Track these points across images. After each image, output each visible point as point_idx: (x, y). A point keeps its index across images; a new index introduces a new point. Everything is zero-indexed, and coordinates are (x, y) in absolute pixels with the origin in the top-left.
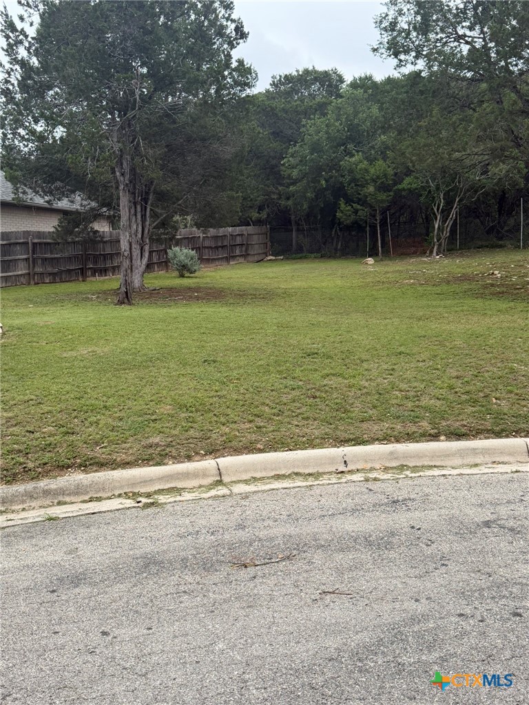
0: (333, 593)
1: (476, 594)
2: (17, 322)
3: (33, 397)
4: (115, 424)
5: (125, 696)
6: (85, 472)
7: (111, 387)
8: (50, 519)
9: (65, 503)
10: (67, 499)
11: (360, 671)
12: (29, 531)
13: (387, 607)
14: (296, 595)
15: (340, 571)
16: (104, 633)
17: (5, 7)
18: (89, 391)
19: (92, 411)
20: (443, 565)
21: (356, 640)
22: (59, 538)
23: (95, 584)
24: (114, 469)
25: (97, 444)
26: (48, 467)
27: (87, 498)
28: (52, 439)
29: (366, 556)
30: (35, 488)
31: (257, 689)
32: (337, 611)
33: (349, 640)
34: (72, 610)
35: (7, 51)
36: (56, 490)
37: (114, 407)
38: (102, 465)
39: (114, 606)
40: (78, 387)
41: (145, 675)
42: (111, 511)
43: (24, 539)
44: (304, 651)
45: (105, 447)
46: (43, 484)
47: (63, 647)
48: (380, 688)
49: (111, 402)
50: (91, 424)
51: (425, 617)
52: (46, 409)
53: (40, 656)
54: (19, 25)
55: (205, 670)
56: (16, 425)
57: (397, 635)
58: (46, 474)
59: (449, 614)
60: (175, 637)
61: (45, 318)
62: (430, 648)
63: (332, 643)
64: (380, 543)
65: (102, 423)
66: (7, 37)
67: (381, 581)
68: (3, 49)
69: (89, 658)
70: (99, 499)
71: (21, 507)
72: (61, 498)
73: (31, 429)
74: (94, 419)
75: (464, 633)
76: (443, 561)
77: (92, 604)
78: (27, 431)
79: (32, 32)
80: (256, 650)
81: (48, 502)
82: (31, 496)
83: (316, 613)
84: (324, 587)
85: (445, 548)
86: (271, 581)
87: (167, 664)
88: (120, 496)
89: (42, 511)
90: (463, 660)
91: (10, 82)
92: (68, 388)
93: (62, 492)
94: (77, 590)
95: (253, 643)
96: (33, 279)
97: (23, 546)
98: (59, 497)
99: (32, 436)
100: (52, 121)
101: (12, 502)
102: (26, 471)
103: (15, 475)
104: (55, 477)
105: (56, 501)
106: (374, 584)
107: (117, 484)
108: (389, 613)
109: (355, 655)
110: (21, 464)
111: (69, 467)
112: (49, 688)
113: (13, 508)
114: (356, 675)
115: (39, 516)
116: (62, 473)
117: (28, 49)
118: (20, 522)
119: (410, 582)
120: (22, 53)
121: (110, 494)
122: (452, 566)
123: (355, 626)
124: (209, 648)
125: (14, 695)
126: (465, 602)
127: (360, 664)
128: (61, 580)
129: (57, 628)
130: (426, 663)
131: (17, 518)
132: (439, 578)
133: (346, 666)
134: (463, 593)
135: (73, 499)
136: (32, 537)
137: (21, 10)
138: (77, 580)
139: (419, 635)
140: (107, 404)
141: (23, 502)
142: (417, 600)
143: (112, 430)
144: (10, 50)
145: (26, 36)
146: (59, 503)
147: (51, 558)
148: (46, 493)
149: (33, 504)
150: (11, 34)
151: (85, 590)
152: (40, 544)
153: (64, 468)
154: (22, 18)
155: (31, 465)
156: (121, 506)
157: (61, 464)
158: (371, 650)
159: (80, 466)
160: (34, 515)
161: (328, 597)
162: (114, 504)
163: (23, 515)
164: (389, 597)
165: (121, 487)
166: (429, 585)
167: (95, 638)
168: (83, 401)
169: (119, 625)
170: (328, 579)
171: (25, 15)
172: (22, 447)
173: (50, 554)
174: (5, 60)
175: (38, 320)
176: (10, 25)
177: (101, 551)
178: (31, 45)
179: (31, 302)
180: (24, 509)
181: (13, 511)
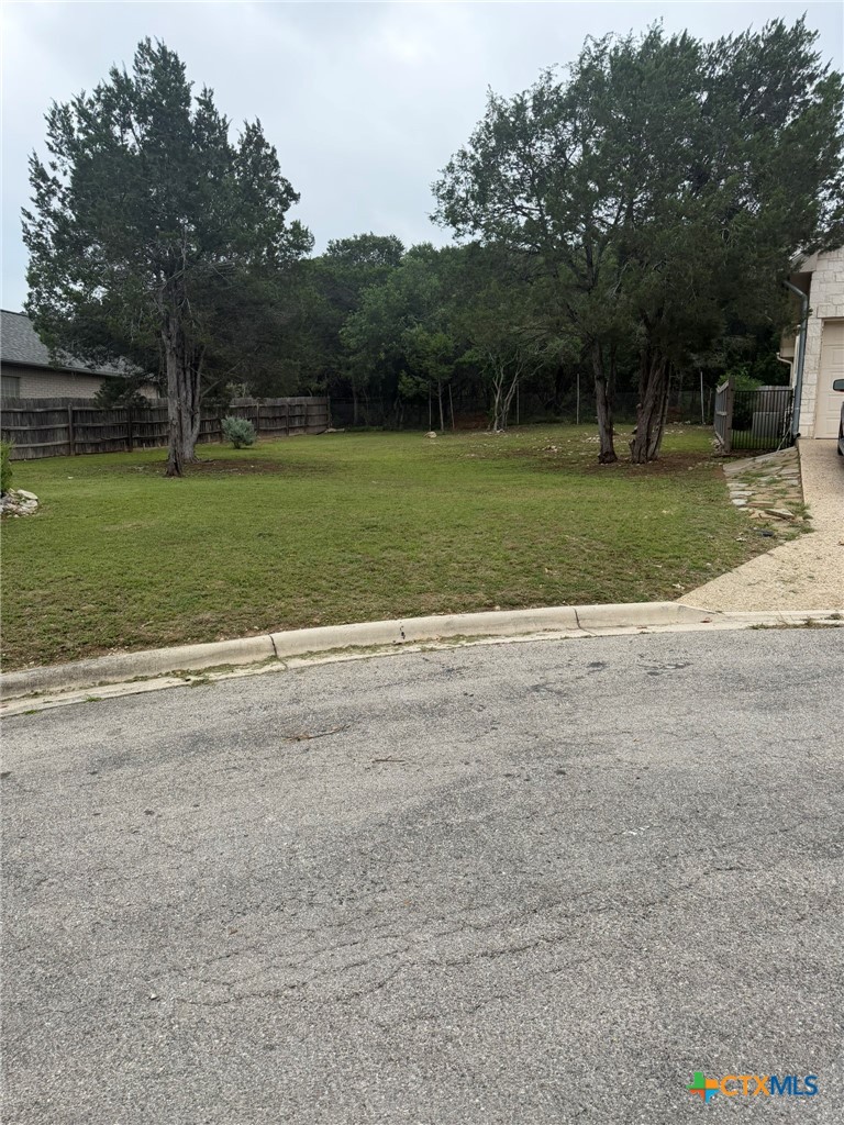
0: (386, 760)
1: (523, 755)
2: (54, 495)
3: (71, 573)
4: (161, 600)
5: (169, 873)
6: (129, 650)
7: (157, 562)
8: (91, 700)
9: (108, 684)
10: (110, 679)
11: (409, 835)
12: (69, 713)
13: (437, 771)
14: (349, 764)
15: (393, 740)
16: (148, 813)
17: (35, 154)
18: (133, 566)
19: (136, 587)
20: (493, 728)
21: (406, 804)
22: (100, 719)
23: (140, 764)
24: (160, 647)
25: (142, 621)
26: (88, 647)
27: (131, 677)
28: (92, 617)
29: (419, 723)
30: (74, 668)
31: (306, 858)
32: (390, 778)
33: (400, 805)
34: (114, 791)
35: (37, 201)
36: (97, 670)
37: (160, 582)
38: (147, 643)
39: (159, 785)
40: (121, 562)
41: (191, 851)
42: (157, 690)
43: (62, 721)
44: (354, 819)
45: (151, 625)
46: (83, 664)
47: (104, 827)
48: (429, 849)
49: (158, 577)
50: (135, 601)
51: (474, 779)
52: (85, 585)
53: (79, 838)
54: (51, 174)
55: (253, 843)
56: (52, 603)
57: (446, 797)
58: (86, 654)
59: (496, 775)
60: (224, 812)
61: (86, 491)
62: (478, 808)
63: (383, 809)
64: (432, 712)
65: (147, 599)
66: (38, 187)
67: (433, 747)
68: (32, 200)
69: (132, 838)
70: (145, 679)
71: (60, 688)
72: (103, 679)
73: (70, 607)
74: (140, 596)
75: (511, 792)
76: (494, 724)
77: (135, 784)
78: (65, 609)
79: (66, 182)
80: (307, 820)
81: (89, 683)
82: (70, 677)
83: (369, 781)
84: (377, 756)
85: (496, 712)
86: (324, 754)
87: (214, 840)
88: (167, 674)
89: (83, 692)
90: (508, 818)
91: (42, 235)
92: (110, 563)
93: (104, 672)
94: (120, 771)
95: (304, 814)
96: (72, 449)
97: (61, 728)
98: (101, 677)
99: (70, 614)
100: (91, 281)
101: (49, 683)
102: (64, 650)
103: (52, 655)
104: (97, 657)
105: (98, 682)
106: (426, 750)
107: (165, 663)
108: (439, 777)
109: (405, 819)
110: (58, 644)
111: (111, 646)
112: (88, 870)
113: (51, 690)
114: (406, 838)
115: (80, 697)
116: (104, 652)
117: (62, 201)
118: (58, 704)
119: (461, 746)
120: (55, 204)
121: (156, 673)
122: (502, 730)
123: (405, 792)
124: (258, 822)
125: (50, 880)
126: (513, 763)
127: (410, 828)
128: (102, 761)
129: (98, 810)
130: (474, 823)
131: (55, 700)
132: (489, 741)
133: (396, 830)
134: (511, 754)
135: (116, 679)
136: (72, 719)
137: (53, 158)
138: (119, 761)
139: (467, 796)
140: (153, 580)
141: (62, 683)
142: (467, 763)
143: (158, 607)
144: (41, 201)
145: (60, 186)
146: (101, 684)
147: (92, 740)
148: (87, 673)
149: (73, 686)
150: (42, 184)
151: (128, 771)
152: (81, 725)
153: (105, 647)
154: (54, 166)
155: (69, 644)
156: (169, 685)
157: (102, 643)
158: (420, 813)
159: (123, 644)
160: (72, 697)
161: (381, 765)
162: (162, 683)
163: (62, 696)
164: (441, 762)
165: (169, 666)
166: (479, 748)
167: (139, 819)
168: (126, 577)
169: (163, 805)
170: (380, 747)
171: (58, 163)
172: (59, 626)
173: (91, 735)
174: (35, 212)
175: (78, 493)
176: (40, 174)
177: (146, 730)
178: (65, 196)
179: (71, 473)
180: (63, 691)
181: (51, 694)
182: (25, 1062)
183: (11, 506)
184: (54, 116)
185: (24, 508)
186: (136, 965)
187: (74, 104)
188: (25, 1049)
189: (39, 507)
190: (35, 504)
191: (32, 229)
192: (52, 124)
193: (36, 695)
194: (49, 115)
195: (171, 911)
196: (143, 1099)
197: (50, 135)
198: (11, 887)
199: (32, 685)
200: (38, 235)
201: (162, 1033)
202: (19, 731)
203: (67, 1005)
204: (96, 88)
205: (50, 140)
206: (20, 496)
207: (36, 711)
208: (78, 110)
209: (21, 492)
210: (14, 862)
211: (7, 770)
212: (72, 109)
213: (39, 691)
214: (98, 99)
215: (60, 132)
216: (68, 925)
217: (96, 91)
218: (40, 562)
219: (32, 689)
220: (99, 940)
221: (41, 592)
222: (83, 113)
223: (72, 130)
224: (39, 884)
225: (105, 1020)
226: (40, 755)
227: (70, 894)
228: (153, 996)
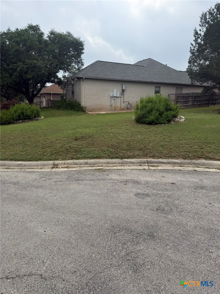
2: (188, 117)
3: (192, 138)
4: (216, 148)
5: (215, 221)
6: (206, 160)
7: (215, 137)
8: (195, 171)
9: (199, 167)
10: (200, 166)
12: (189, 172)
16: (210, 203)
17: (196, 28)
18: (208, 138)
19: (209, 143)
22: (197, 176)
23: (207, 190)
24: (214, 161)
25: (210, 153)
26: (195, 157)
27: (206, 167)
28: (197, 149)
30: (191, 162)
34: (200, 195)
35: (195, 41)
36: (197, 163)
37: (216, 143)
38: (211, 159)
39: (213, 197)
40: (205, 136)
42: (213, 172)
43: (188, 174)
45: (212, 154)
46: (193, 161)
47: (198, 204)
49: (215, 141)
50: (209, 147)
52: (196, 141)
53: (191, 204)
54: (199, 32)
56: (187, 145)
58: (194, 159)
61: (197, 117)
65: (212, 147)
66: (195, 37)
68: (194, 40)
69: (205, 208)
70: (209, 168)
71: (187, 166)
72: (198, 166)
73: (191, 146)
74: (210, 146)
77: (206, 195)
78: (190, 147)
79: (202, 34)
81: (194, 166)
82: (190, 164)
88: (216, 168)
89: (193, 168)
91: (195, 50)
92: (202, 136)
93: (199, 164)
94: (202, 191)
96: (193, 106)
97: (188, 176)
99: (191, 148)
100: (206, 60)
101: (185, 164)
102: (189, 157)
103: (186, 157)
104: (197, 160)
105: (197, 166)
107: (215, 165)
110: (188, 155)
111: (201, 158)
112: (194, 212)
113: (185, 166)
115: (192, 169)
116: (199, 159)
117: (201, 39)
118: (187, 170)
120: (199, 40)
121: (212, 167)
125: (184, 212)
128: (198, 187)
129: (196, 199)
131: (186, 169)
135: (202, 167)
136: (190, 174)
137: (200, 28)
138: (202, 188)
140: (214, 142)
141: (188, 165)
143: (215, 150)
144: (196, 40)
145: (201, 35)
146: (197, 167)
147: (195, 180)
148: (194, 164)
149: (190, 166)
150: (196, 36)
151: (205, 191)
152: (192, 176)
153: (199, 158)
154: (200, 30)
155: (190, 155)
156: (216, 171)
157: (199, 156)
159: (204, 158)
160: (190, 169)
162: (214, 170)
163: (187, 168)
165: (217, 166)
167: (207, 204)
168: (206, 140)
169: (215, 203)
171: (202, 29)
172: (188, 151)
173: (195, 179)
174: (194, 43)
175: (195, 117)
176: (196, 33)
177: (209, 182)
178: (202, 38)
179: (192, 112)
180: (188, 167)
181: (185, 167)
182: (178, 251)
183: (178, 120)
184: (202, 16)
185: (181, 120)
186: (206, 241)
187: (208, 11)
188: (178, 248)
189: (185, 120)
190: (184, 119)
191: (192, 48)
192: (201, 19)
193: (181, 166)
194: (201, 16)
195: (216, 231)
196: (207, 276)
197: (201, 22)
198: (175, 210)
199: (181, 164)
200: (194, 50)
201: (213, 262)
202: (177, 174)
203: (189, 243)
204: (215, 5)
205: (200, 23)
206: (181, 117)
207: (181, 170)
208: (209, 13)
209: (181, 116)
210: (176, 204)
211: (174, 182)
212: (207, 13)
213: (182, 165)
214: (215, 8)
215: (203, 20)
216: (189, 224)
217: (215, 6)
218: (184, 134)
219: (181, 165)
220: (196, 231)
221: (184, 141)
222: (210, 13)
223: (207, 19)
224: (182, 211)
225: (198, 251)
226: (183, 181)
227: (189, 217)
228: (211, 251)
